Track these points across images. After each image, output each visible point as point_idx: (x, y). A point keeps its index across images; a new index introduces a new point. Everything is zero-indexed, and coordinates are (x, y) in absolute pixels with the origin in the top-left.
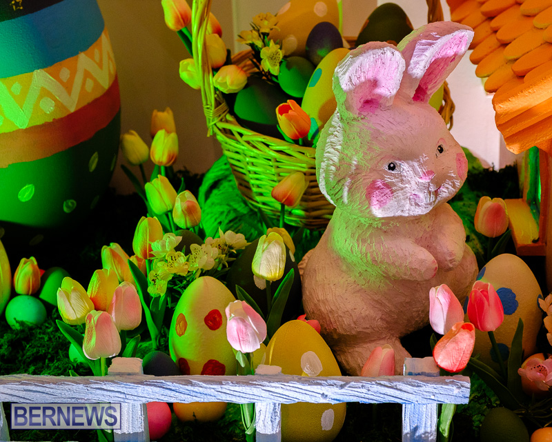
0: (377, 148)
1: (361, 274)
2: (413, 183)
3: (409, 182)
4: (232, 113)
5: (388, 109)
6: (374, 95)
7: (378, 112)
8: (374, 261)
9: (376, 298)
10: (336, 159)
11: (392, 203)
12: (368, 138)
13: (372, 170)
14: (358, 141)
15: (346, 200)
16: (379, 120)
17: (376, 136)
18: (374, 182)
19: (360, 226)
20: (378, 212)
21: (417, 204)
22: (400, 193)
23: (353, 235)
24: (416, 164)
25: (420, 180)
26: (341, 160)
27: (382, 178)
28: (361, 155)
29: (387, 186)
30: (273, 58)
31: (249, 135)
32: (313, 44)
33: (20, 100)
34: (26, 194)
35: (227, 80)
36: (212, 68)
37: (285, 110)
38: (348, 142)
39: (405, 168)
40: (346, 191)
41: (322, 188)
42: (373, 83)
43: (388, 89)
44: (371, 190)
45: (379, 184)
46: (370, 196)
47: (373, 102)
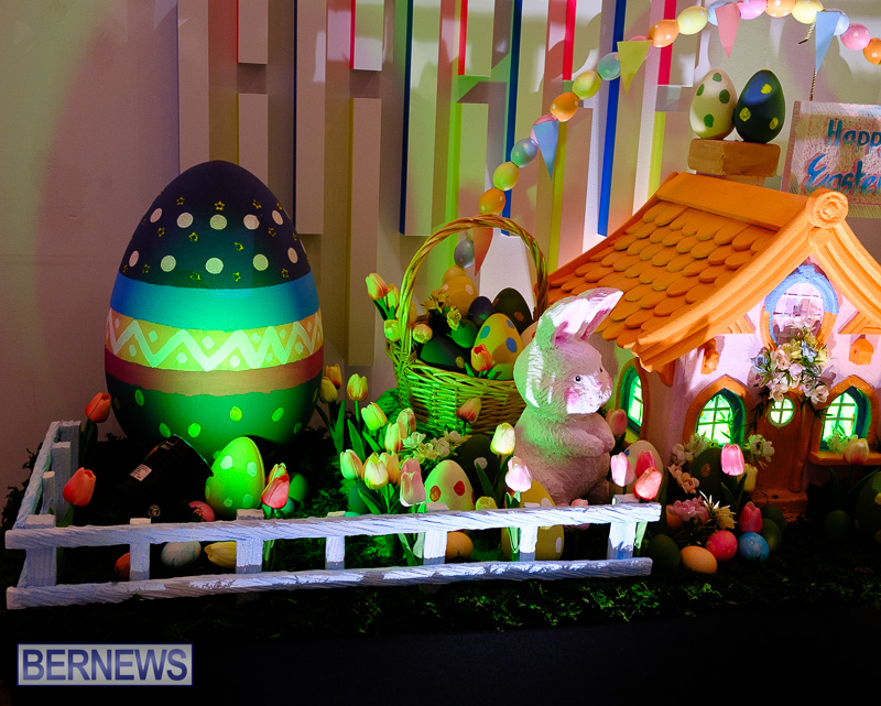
0: (569, 366)
1: (550, 456)
2: (591, 390)
3: (588, 389)
4: (420, 359)
5: (571, 342)
6: (563, 333)
7: (565, 344)
8: (564, 444)
9: (561, 472)
10: (540, 375)
11: (578, 403)
12: (563, 360)
13: (566, 381)
14: (556, 363)
15: (549, 402)
17: (568, 358)
18: (569, 389)
19: (550, 422)
20: (571, 409)
21: (591, 405)
22: (583, 397)
23: (547, 428)
24: (592, 378)
25: (595, 388)
26: (544, 375)
27: (574, 386)
28: (558, 371)
29: (577, 391)
30: (454, 318)
31: (438, 372)
32: (477, 310)
33: (284, 343)
34: (277, 415)
35: (423, 333)
36: (411, 325)
37: (479, 350)
38: (548, 363)
39: (585, 380)
40: (550, 394)
41: (529, 396)
42: (565, 325)
43: (573, 329)
44: (567, 393)
45: (572, 390)
46: (566, 398)
47: (560, 337)
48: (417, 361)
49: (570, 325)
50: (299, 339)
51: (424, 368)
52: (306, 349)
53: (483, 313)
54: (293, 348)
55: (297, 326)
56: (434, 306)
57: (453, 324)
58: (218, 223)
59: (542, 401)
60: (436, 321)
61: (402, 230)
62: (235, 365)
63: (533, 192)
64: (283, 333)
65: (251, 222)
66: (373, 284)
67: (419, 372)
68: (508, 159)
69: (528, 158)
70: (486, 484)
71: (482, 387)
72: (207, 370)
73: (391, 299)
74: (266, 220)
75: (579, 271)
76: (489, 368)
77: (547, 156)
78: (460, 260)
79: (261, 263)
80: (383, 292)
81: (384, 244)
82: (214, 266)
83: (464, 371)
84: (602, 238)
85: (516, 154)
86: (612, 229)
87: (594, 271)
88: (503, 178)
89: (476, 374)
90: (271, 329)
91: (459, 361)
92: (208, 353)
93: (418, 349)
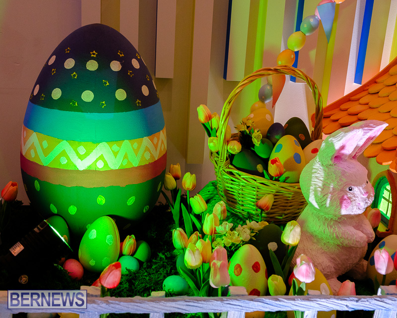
0: (344, 179)
1: (325, 244)
2: (359, 197)
3: (357, 197)
5: (346, 161)
6: (340, 153)
7: (341, 162)
8: (337, 237)
9: (332, 256)
10: (321, 185)
11: (350, 207)
12: (340, 175)
13: (341, 190)
14: (334, 176)
15: (328, 205)
16: (343, 165)
17: (343, 173)
18: (343, 196)
19: (326, 219)
20: (344, 212)
21: (359, 209)
22: (353, 202)
23: (324, 224)
24: (361, 188)
25: (363, 196)
26: (324, 185)
27: (347, 195)
28: (336, 183)
29: (349, 198)
30: (257, 138)
31: (244, 175)
32: (273, 133)
33: (136, 151)
34: (131, 201)
35: (235, 147)
36: (227, 142)
37: (274, 162)
38: (328, 176)
39: (356, 190)
40: (329, 200)
41: (312, 200)
42: (343, 148)
43: (348, 151)
44: (342, 200)
45: (345, 197)
46: (341, 203)
47: (338, 157)
48: (230, 166)
49: (347, 148)
50: (147, 149)
51: (235, 171)
52: (152, 156)
53: (277, 134)
54: (143, 155)
55: (146, 140)
56: (244, 128)
57: (257, 142)
58: (92, 66)
59: (322, 204)
60: (245, 140)
61: (225, 77)
62: (100, 166)
63: (313, 54)
64: (136, 145)
65: (116, 66)
66: (202, 112)
67: (231, 174)
68: (298, 29)
69: (312, 29)
70: (276, 265)
71: (275, 187)
72: (81, 169)
73: (214, 122)
74: (126, 65)
75: (343, 107)
76: (281, 174)
77: (326, 27)
78: (262, 97)
79: (121, 95)
80: (209, 118)
81: (213, 86)
82: (88, 96)
83: (262, 175)
84: (357, 86)
85: (304, 26)
86: (366, 79)
87: (354, 107)
88: (295, 42)
89: (271, 178)
90: (126, 142)
91: (260, 168)
92: (81, 158)
93: (231, 157)
